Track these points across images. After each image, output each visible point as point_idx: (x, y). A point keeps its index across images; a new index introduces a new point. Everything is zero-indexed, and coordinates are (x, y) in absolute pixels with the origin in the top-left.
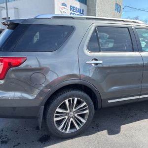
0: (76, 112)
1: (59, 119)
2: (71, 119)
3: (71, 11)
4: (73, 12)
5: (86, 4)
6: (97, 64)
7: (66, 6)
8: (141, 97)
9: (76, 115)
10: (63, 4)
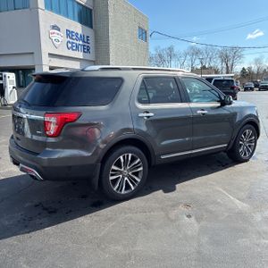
0: (130, 170)
1: (115, 177)
2: (126, 179)
3: (68, 39)
5: (91, 27)
6: (148, 117)
7: (59, 30)
8: (194, 151)
9: (130, 173)
10: (54, 27)
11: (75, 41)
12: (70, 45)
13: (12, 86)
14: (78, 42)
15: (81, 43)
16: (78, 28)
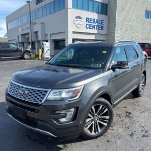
3: (87, 23)
4: (89, 24)
5: (106, 14)
7: (81, 18)
10: (78, 17)
11: (92, 24)
12: (88, 26)
13: (47, 49)
14: (94, 24)
15: (97, 24)
16: (95, 16)
